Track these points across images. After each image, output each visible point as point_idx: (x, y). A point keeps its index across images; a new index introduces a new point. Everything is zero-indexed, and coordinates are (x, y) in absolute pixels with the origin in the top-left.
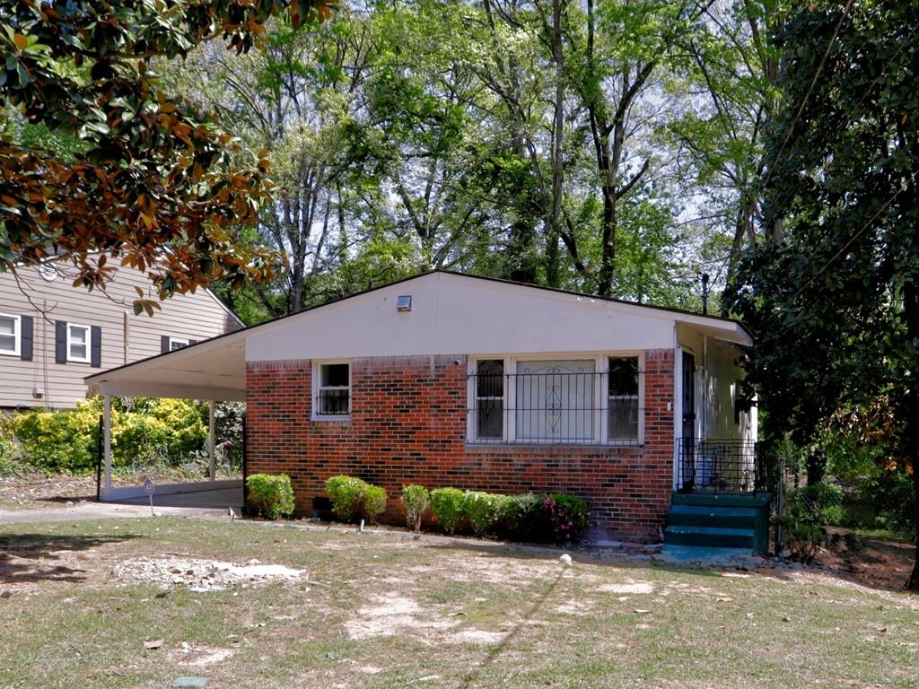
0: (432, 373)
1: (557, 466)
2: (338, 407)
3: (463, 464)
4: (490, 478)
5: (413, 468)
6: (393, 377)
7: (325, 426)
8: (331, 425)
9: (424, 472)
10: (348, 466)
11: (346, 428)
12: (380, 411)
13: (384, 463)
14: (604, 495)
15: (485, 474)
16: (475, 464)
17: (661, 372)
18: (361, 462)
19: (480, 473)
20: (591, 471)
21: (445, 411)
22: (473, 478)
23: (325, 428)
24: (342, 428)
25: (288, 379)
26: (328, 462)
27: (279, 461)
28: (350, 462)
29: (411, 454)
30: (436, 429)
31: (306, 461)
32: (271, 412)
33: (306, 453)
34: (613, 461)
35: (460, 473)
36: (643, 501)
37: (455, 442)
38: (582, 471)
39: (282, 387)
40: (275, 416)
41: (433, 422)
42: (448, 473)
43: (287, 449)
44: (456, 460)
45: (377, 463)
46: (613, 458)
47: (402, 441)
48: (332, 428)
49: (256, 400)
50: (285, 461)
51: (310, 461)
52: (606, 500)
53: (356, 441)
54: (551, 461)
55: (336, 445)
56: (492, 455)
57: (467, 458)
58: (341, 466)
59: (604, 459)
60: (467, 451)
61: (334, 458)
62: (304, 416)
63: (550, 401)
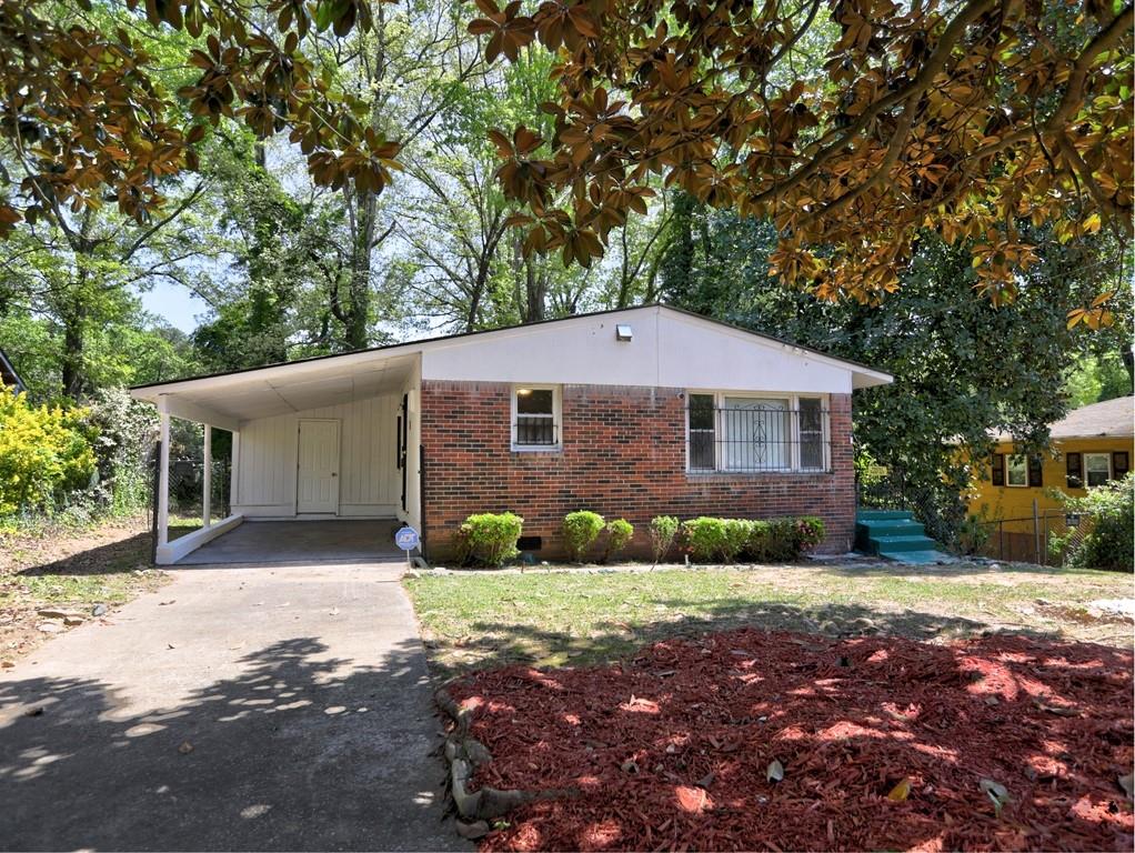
0: (653, 405)
1: (768, 492)
2: (540, 436)
4: (710, 506)
5: (633, 499)
6: (610, 407)
7: (533, 457)
8: (540, 456)
10: (559, 501)
11: (557, 460)
12: (598, 442)
15: (705, 502)
16: (696, 494)
18: (575, 496)
20: (795, 496)
21: (666, 442)
23: (530, 460)
24: (552, 459)
25: (482, 403)
26: (535, 497)
27: (468, 498)
28: (562, 496)
29: (632, 486)
30: (657, 460)
31: (507, 497)
33: (506, 488)
35: (682, 503)
38: (788, 496)
40: (464, 446)
41: (654, 453)
42: (670, 503)
43: (481, 484)
45: (593, 496)
47: (622, 473)
48: (541, 459)
49: (436, 426)
50: (478, 498)
51: (512, 497)
54: (763, 488)
55: (545, 478)
56: (711, 484)
57: (687, 487)
58: (552, 501)
59: (804, 485)
60: (689, 481)
61: (542, 492)
62: (503, 446)
63: (757, 434)
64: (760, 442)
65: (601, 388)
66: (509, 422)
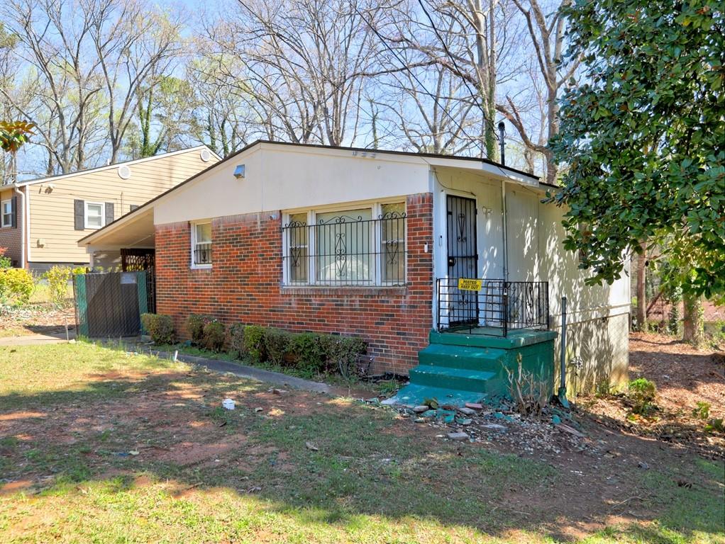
0: (259, 227)
1: (342, 305)
3: (279, 304)
5: (248, 306)
9: (255, 310)
11: (209, 275)
12: (229, 260)
13: (231, 302)
14: (377, 332)
16: (287, 303)
17: (421, 216)
19: (290, 312)
20: (367, 310)
22: (287, 315)
29: (247, 295)
30: (262, 274)
32: (168, 263)
34: (383, 301)
35: (278, 311)
36: (407, 339)
37: (274, 284)
38: (361, 310)
39: (174, 244)
40: (171, 266)
41: (260, 268)
44: (275, 300)
45: (227, 302)
46: (383, 299)
52: (378, 337)
53: (215, 285)
54: (337, 301)
55: (204, 288)
59: (376, 299)
63: (338, 248)
64: (340, 255)
65: (229, 219)
66: (190, 249)
